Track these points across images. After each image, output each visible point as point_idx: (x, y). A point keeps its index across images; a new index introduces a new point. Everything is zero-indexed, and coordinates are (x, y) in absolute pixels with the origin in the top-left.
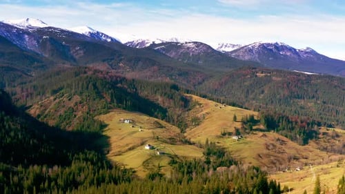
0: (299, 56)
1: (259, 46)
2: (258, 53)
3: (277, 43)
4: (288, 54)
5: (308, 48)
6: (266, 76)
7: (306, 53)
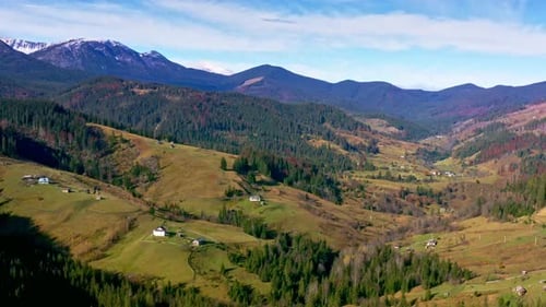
0: (144, 63)
1: (82, 46)
2: (81, 56)
3: (108, 42)
4: (129, 60)
5: (154, 52)
6: (151, 93)
7: (154, 59)
